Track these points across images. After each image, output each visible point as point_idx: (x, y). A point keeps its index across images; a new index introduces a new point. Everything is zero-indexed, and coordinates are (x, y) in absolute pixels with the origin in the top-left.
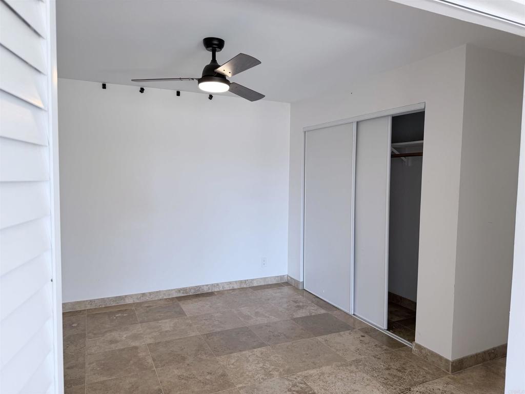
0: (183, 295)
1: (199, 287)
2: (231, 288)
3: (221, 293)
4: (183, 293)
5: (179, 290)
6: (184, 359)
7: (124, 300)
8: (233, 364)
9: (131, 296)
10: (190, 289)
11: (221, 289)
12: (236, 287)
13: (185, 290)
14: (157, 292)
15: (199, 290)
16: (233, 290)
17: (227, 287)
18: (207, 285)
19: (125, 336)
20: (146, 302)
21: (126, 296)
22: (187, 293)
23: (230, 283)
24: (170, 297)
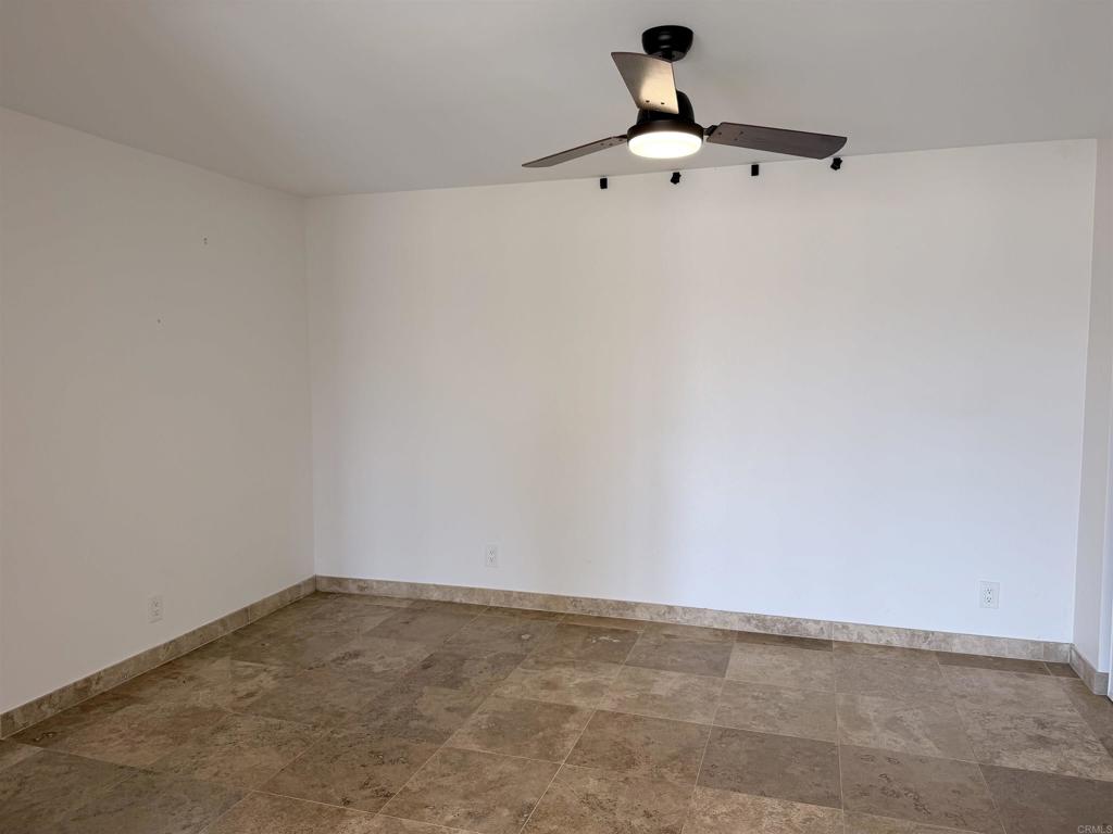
0: (756, 631)
1: (798, 622)
2: (882, 643)
3: (847, 647)
4: (757, 626)
5: (748, 618)
6: (631, 763)
7: (634, 611)
8: (715, 817)
9: (647, 607)
10: (776, 620)
11: (855, 638)
12: (896, 643)
13: (761, 619)
14: (699, 610)
15: (795, 629)
16: (889, 648)
17: (871, 639)
18: (817, 622)
19: (578, 681)
20: (674, 626)
21: (637, 604)
22: (765, 628)
23: (881, 629)
24: (728, 628)
